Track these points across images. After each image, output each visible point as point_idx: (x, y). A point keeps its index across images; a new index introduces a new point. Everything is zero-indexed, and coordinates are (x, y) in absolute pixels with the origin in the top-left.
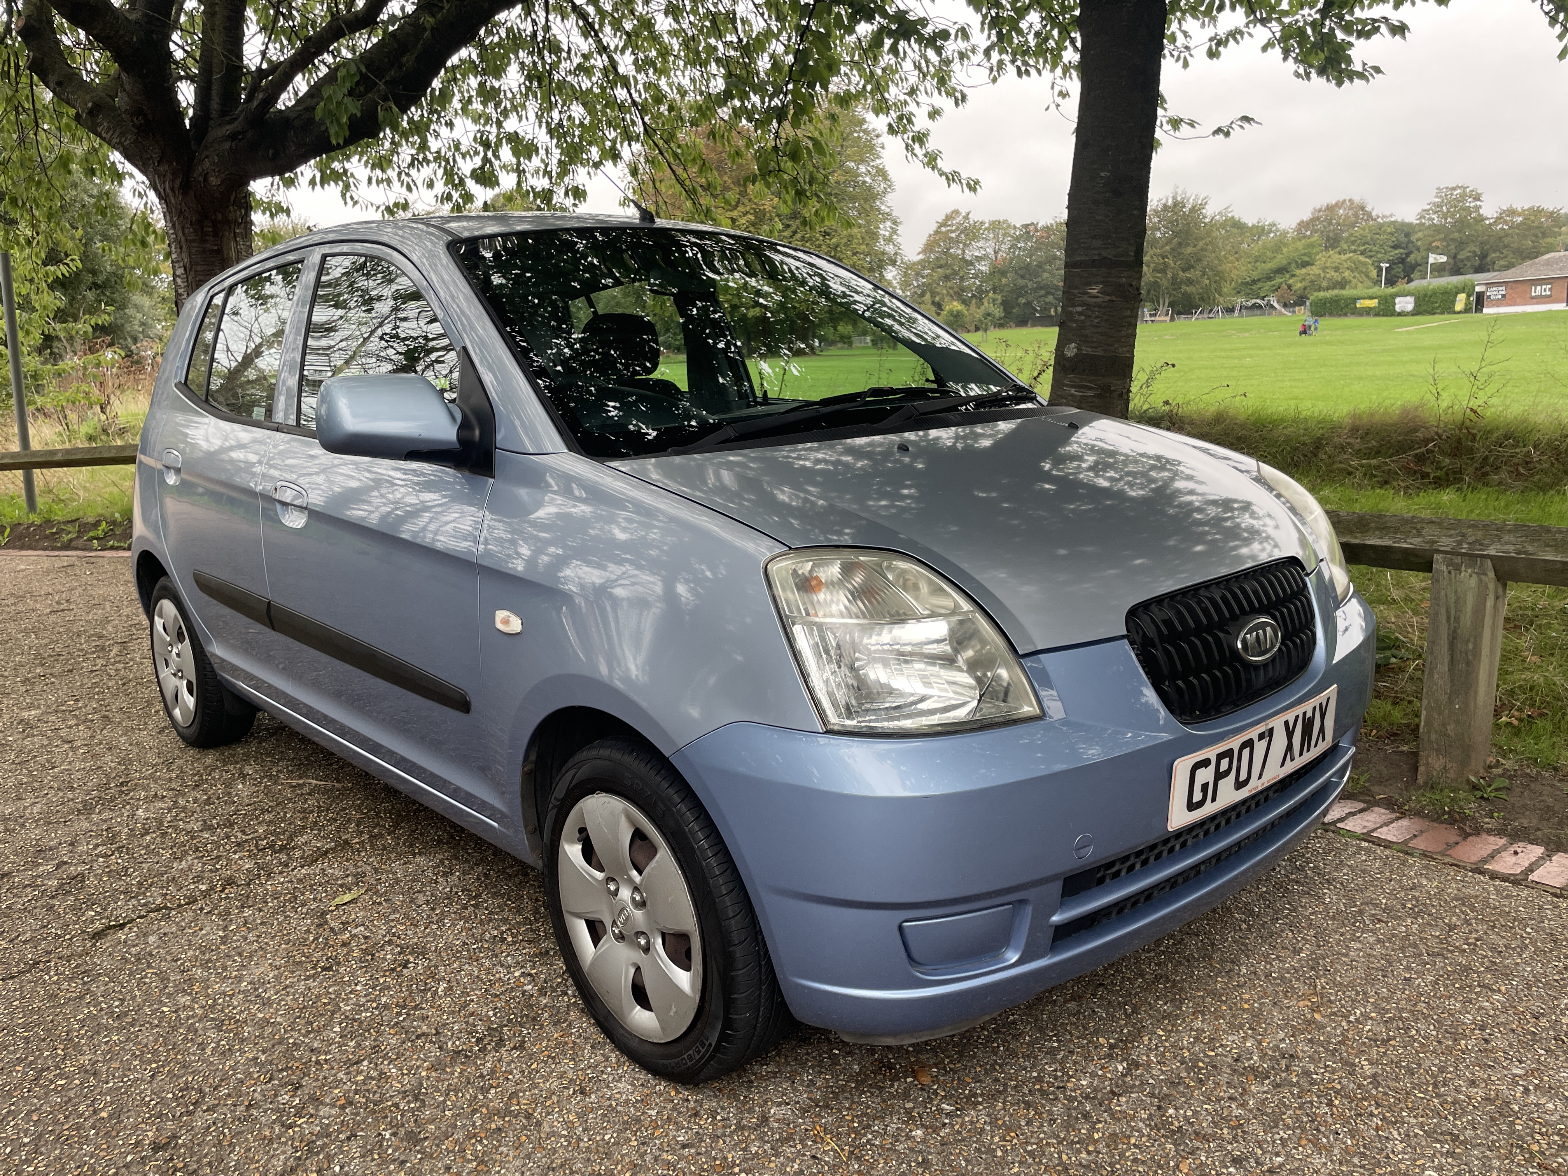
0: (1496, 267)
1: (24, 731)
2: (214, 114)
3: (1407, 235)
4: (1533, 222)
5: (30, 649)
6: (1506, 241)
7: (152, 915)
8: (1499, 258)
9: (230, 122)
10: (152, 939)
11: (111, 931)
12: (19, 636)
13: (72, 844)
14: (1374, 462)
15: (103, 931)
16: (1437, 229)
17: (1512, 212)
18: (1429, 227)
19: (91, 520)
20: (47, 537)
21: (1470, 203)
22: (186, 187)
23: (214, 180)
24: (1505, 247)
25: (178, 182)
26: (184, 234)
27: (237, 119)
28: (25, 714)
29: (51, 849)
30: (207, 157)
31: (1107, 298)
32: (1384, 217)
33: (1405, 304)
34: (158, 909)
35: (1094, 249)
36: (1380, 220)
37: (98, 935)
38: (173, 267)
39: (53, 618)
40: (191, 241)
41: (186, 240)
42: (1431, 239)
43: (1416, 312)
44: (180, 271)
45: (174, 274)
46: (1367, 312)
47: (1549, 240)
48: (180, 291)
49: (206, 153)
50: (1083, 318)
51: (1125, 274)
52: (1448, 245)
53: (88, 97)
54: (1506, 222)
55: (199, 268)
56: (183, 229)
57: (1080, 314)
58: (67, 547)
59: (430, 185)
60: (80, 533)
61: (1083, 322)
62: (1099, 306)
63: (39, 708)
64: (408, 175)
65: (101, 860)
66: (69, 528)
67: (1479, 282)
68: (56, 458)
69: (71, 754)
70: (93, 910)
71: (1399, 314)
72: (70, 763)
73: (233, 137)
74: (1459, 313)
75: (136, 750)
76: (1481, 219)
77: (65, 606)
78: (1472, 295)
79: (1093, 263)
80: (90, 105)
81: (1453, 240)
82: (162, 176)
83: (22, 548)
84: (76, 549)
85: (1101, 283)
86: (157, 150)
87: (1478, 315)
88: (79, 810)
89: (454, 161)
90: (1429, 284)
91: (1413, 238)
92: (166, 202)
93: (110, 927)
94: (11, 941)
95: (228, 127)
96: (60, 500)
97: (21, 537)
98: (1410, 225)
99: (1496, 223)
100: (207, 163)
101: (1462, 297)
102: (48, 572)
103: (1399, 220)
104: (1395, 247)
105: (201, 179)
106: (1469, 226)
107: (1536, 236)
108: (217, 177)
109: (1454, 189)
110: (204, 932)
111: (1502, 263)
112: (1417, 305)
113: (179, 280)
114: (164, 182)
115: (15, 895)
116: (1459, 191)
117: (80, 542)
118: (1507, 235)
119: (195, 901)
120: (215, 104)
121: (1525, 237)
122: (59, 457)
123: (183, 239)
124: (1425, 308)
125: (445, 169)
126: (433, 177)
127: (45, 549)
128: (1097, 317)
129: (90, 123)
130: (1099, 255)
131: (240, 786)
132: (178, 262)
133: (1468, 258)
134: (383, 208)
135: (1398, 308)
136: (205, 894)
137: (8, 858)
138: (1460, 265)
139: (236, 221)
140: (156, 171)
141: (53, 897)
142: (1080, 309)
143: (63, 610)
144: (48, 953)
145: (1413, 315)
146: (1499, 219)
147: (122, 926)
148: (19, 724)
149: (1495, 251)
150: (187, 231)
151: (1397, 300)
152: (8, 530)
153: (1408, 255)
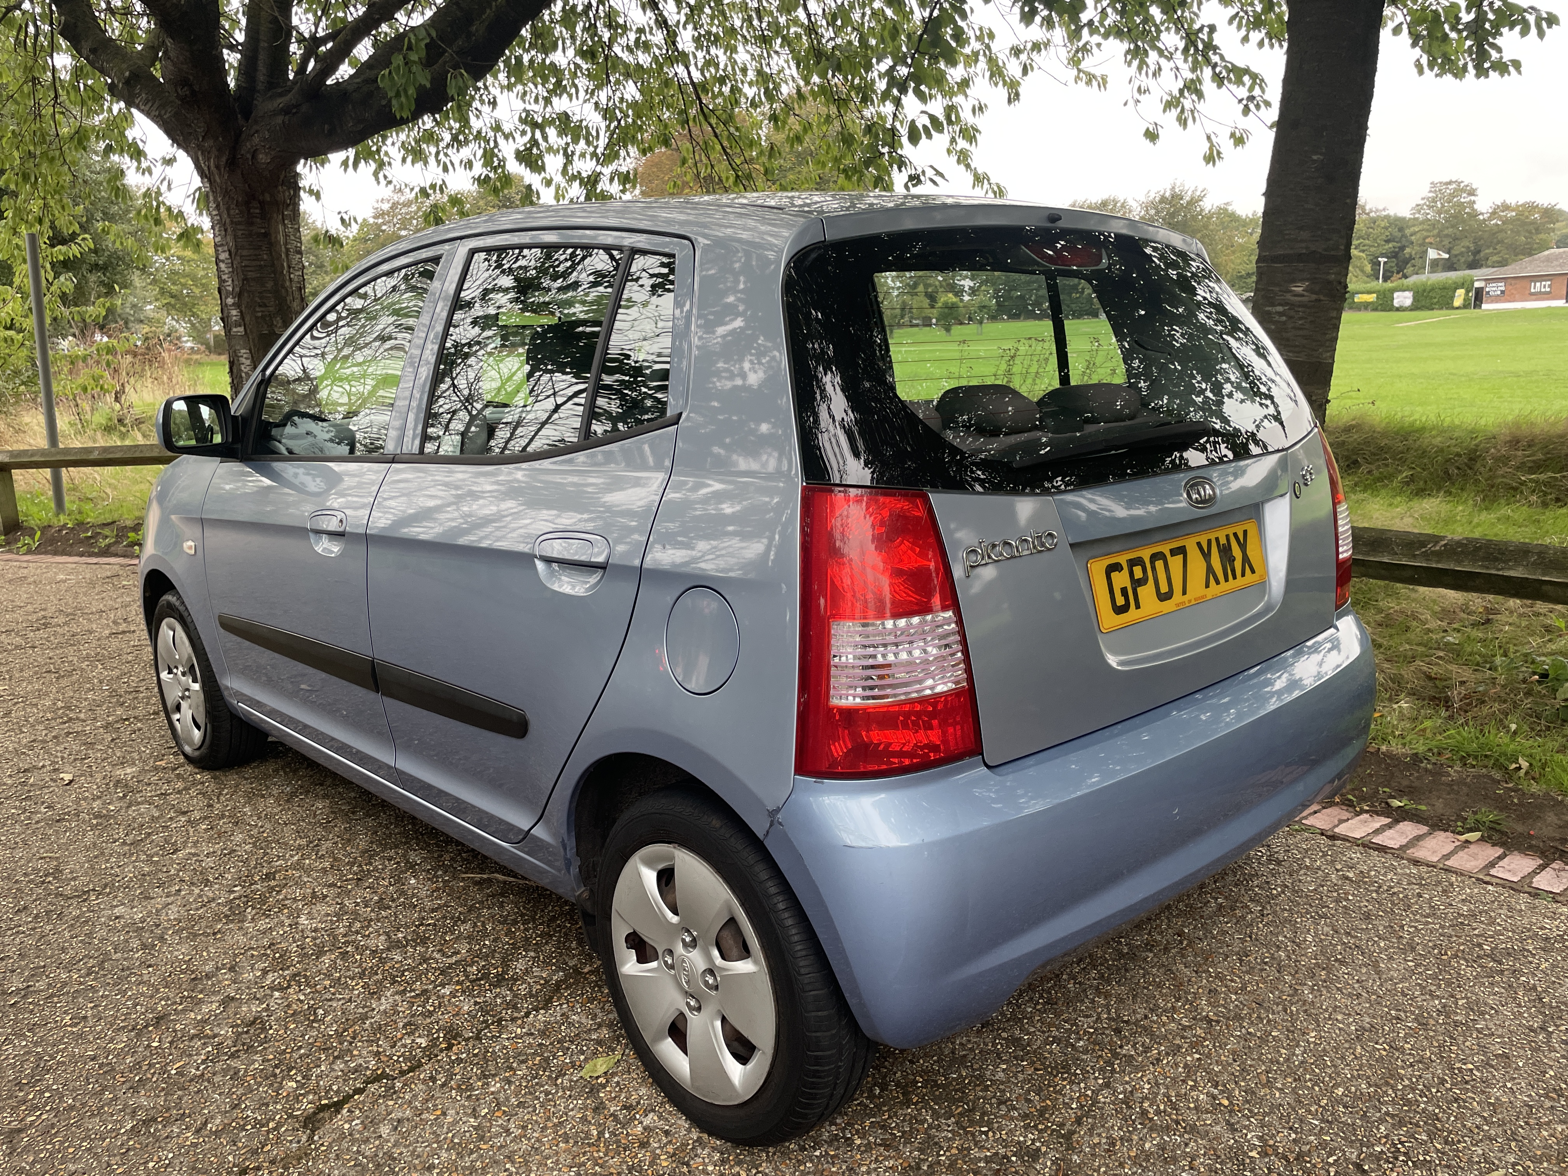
0: (1489, 263)
1: (125, 796)
2: (260, 87)
3: (1401, 230)
4: (1527, 217)
5: (101, 682)
6: (1500, 236)
7: (372, 1088)
8: (1493, 254)
9: (281, 95)
10: (385, 1130)
11: (326, 1115)
12: (84, 665)
13: (232, 969)
14: (1542, 477)
15: (315, 1114)
16: (1433, 225)
17: (1506, 207)
18: (1422, 223)
19: (129, 523)
20: (81, 542)
21: (1465, 199)
22: (232, 164)
23: (263, 158)
24: (1498, 242)
25: (224, 159)
26: (229, 214)
27: (290, 91)
28: (119, 772)
29: (208, 977)
30: (257, 132)
31: (1314, 297)
32: (1377, 210)
33: (1403, 299)
34: (377, 1079)
35: (1302, 241)
36: (1372, 214)
37: (311, 1122)
38: (216, 251)
39: (115, 643)
40: (239, 223)
41: (232, 222)
42: (1425, 234)
43: (1415, 307)
44: (224, 256)
45: (217, 258)
46: (1365, 306)
47: (1542, 236)
48: (224, 277)
49: (256, 127)
50: (1284, 318)
51: (1335, 270)
52: (1441, 241)
53: (124, 66)
54: (1500, 218)
55: (245, 253)
56: (228, 210)
57: (1281, 314)
58: (105, 552)
59: (469, 165)
60: (119, 537)
61: (1284, 323)
62: (1302, 305)
63: (134, 764)
64: (446, 155)
65: (277, 994)
66: (106, 531)
67: (1478, 277)
68: (92, 457)
69: (191, 830)
70: (291, 1079)
71: (1398, 309)
72: (195, 843)
73: (286, 111)
74: (1457, 308)
75: (268, 826)
76: (1474, 215)
77: (123, 627)
78: (1471, 290)
79: (1300, 257)
80: (127, 74)
81: (1447, 236)
82: (206, 153)
83: (56, 553)
84: (116, 555)
85: (1307, 280)
86: (202, 124)
87: (1477, 310)
88: (226, 916)
89: (495, 141)
90: (1428, 279)
91: (1408, 232)
92: (210, 181)
93: (322, 1108)
94: (198, 1131)
95: (279, 100)
96: (88, 499)
97: (52, 541)
98: (1404, 219)
99: (1490, 219)
100: (256, 139)
101: (1461, 292)
102: (92, 584)
103: (1392, 213)
104: (1387, 241)
105: (249, 156)
106: (1464, 221)
107: (1530, 232)
108: (266, 154)
109: (1450, 183)
110: (449, 1119)
111: (1495, 258)
112: (1415, 299)
113: (222, 265)
114: (209, 159)
115: (184, 1053)
116: (1454, 186)
117: (120, 548)
118: (1501, 231)
119: (420, 1065)
120: (261, 76)
121: (1518, 233)
122: (95, 455)
123: (228, 221)
124: (1423, 303)
125: (485, 149)
126: (472, 157)
127: (81, 555)
128: (1301, 318)
129: (126, 92)
130: (1307, 248)
131: (413, 881)
132: (222, 245)
133: (1462, 254)
134: (417, 189)
135: (1396, 303)
136: (430, 1052)
137: (158, 991)
138: (1455, 260)
139: (285, 202)
140: (199, 147)
141: (233, 1056)
142: (1280, 309)
143: (124, 632)
144: (254, 1152)
145: (1411, 310)
146: (1494, 213)
147: (337, 1106)
148: (116, 786)
149: (1488, 247)
150: (232, 212)
151: (1396, 295)
152: (39, 533)
153: (1402, 248)
